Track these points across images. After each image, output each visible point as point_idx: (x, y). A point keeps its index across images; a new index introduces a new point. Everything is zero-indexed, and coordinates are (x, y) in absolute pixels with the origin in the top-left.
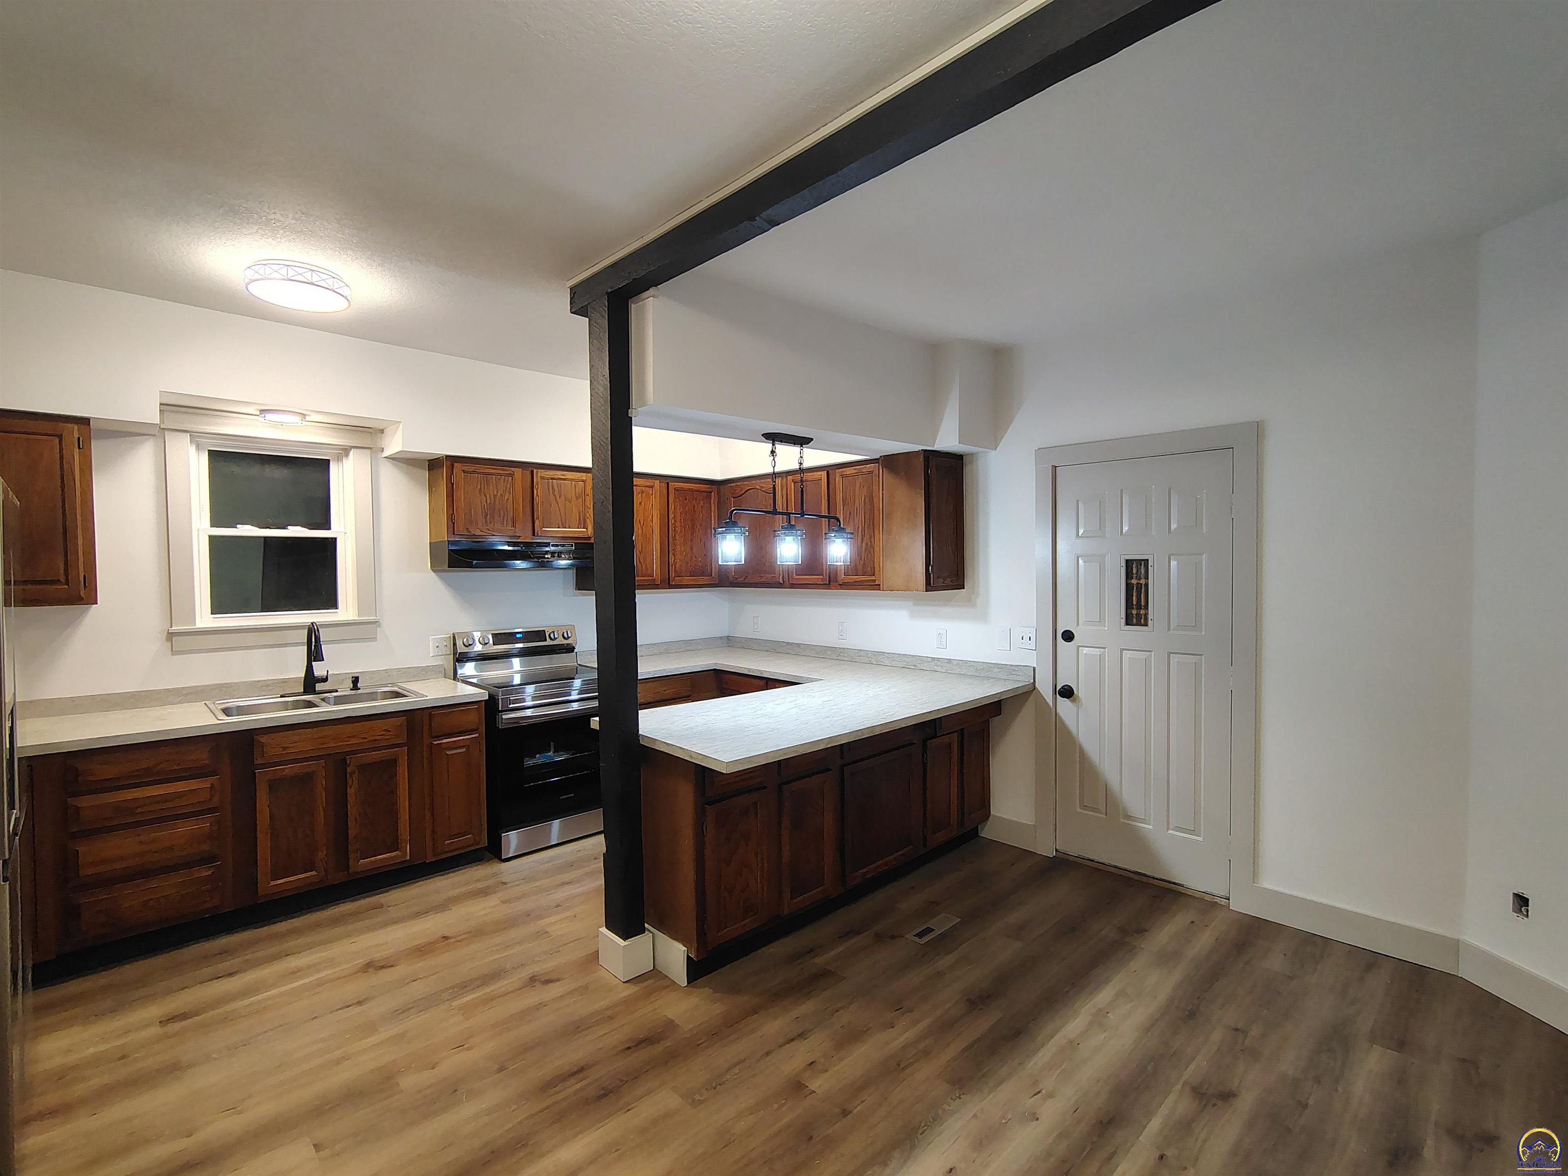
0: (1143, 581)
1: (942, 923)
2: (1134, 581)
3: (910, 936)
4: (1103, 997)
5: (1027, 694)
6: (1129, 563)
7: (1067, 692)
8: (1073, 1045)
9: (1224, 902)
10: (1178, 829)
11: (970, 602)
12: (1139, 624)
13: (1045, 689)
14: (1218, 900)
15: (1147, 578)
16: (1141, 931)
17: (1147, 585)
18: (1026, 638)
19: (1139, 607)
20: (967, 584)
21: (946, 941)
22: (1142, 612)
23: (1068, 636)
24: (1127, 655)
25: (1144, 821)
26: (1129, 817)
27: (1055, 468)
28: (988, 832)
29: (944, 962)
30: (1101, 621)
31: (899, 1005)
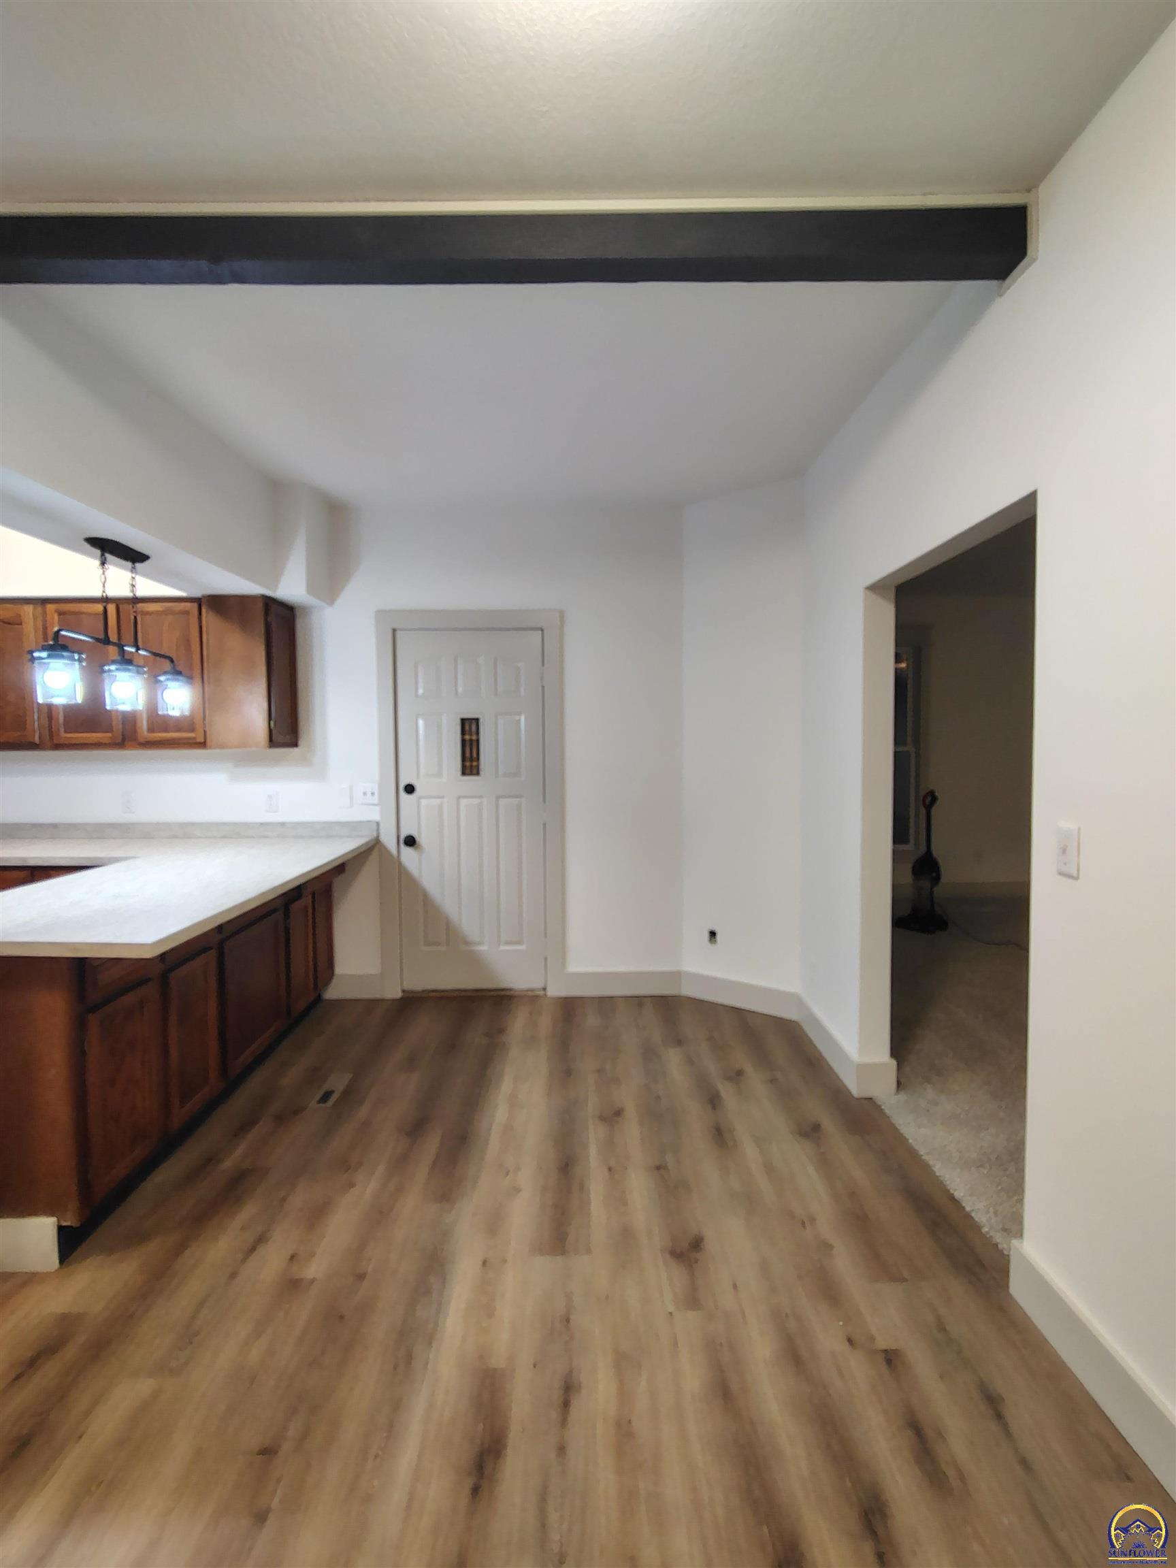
0: (474, 737)
1: (338, 1082)
2: (467, 737)
3: (313, 1104)
4: (506, 1085)
5: (373, 848)
6: (463, 721)
7: (411, 841)
8: (508, 1128)
9: (542, 993)
10: (507, 943)
11: (306, 760)
12: (471, 774)
13: (389, 841)
14: (538, 993)
15: (478, 733)
16: (502, 1031)
17: (478, 741)
18: (369, 794)
19: (471, 760)
20: (301, 742)
21: (351, 1096)
22: (475, 764)
23: (410, 789)
24: (463, 802)
25: (480, 943)
26: (467, 943)
27: (394, 631)
28: (333, 992)
29: (363, 1111)
30: (439, 774)
31: (346, 1165)
